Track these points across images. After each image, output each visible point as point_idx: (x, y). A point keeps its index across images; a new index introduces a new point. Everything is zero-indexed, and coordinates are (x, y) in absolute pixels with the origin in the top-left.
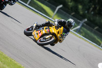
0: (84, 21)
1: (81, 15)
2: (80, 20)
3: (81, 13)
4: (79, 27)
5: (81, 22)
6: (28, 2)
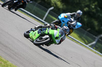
0: (99, 37)
1: (97, 31)
2: (96, 36)
3: (97, 28)
4: (94, 43)
5: (96, 37)
6: (44, 18)
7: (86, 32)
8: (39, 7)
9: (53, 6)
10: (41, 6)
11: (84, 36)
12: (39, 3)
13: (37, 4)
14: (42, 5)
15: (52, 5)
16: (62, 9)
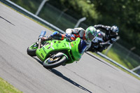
7: (130, 52)
8: (65, 17)
9: (85, 16)
10: (68, 16)
11: (127, 57)
12: (66, 12)
13: (62, 13)
14: (70, 15)
15: (84, 14)
16: (97, 20)
